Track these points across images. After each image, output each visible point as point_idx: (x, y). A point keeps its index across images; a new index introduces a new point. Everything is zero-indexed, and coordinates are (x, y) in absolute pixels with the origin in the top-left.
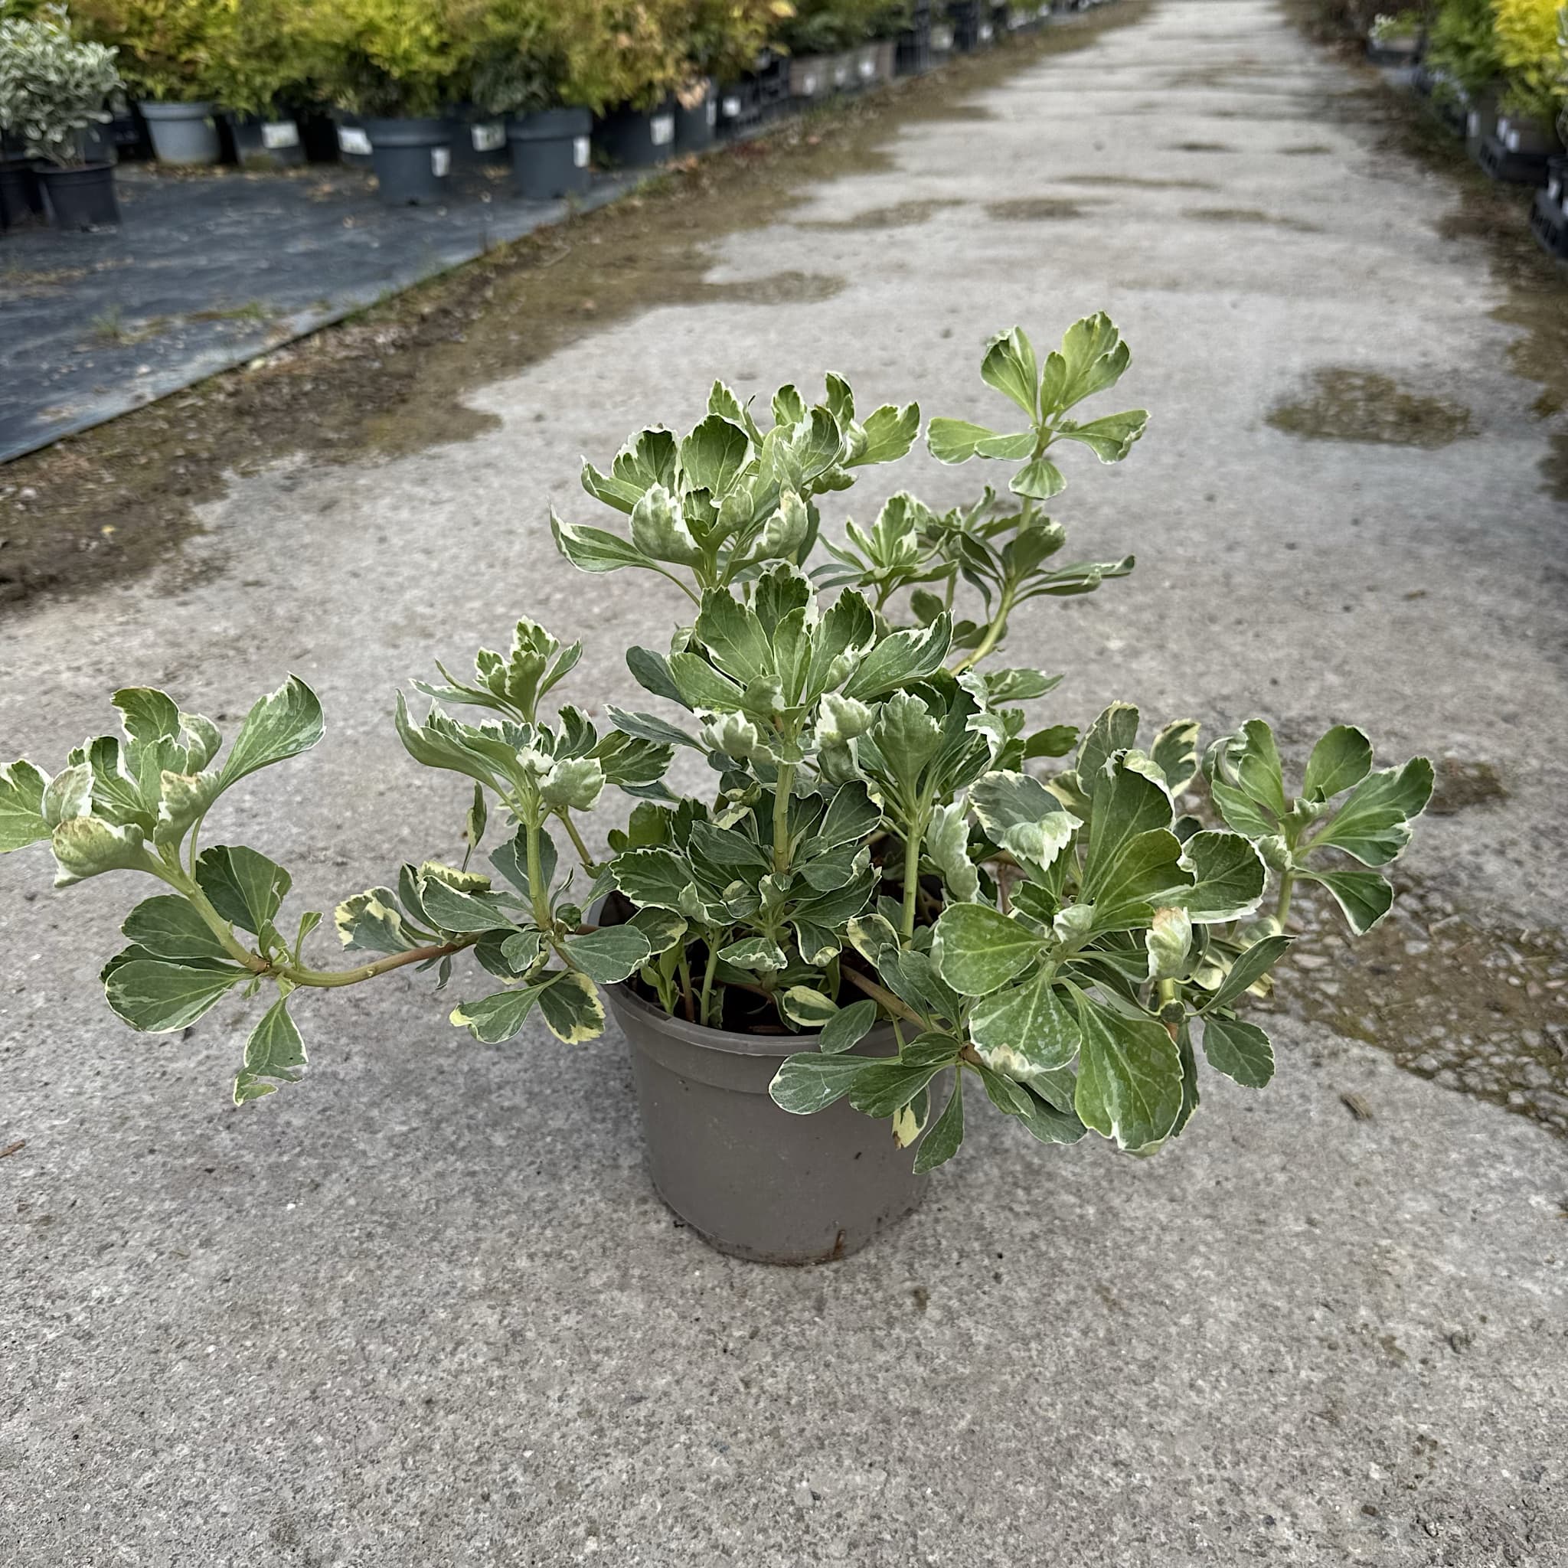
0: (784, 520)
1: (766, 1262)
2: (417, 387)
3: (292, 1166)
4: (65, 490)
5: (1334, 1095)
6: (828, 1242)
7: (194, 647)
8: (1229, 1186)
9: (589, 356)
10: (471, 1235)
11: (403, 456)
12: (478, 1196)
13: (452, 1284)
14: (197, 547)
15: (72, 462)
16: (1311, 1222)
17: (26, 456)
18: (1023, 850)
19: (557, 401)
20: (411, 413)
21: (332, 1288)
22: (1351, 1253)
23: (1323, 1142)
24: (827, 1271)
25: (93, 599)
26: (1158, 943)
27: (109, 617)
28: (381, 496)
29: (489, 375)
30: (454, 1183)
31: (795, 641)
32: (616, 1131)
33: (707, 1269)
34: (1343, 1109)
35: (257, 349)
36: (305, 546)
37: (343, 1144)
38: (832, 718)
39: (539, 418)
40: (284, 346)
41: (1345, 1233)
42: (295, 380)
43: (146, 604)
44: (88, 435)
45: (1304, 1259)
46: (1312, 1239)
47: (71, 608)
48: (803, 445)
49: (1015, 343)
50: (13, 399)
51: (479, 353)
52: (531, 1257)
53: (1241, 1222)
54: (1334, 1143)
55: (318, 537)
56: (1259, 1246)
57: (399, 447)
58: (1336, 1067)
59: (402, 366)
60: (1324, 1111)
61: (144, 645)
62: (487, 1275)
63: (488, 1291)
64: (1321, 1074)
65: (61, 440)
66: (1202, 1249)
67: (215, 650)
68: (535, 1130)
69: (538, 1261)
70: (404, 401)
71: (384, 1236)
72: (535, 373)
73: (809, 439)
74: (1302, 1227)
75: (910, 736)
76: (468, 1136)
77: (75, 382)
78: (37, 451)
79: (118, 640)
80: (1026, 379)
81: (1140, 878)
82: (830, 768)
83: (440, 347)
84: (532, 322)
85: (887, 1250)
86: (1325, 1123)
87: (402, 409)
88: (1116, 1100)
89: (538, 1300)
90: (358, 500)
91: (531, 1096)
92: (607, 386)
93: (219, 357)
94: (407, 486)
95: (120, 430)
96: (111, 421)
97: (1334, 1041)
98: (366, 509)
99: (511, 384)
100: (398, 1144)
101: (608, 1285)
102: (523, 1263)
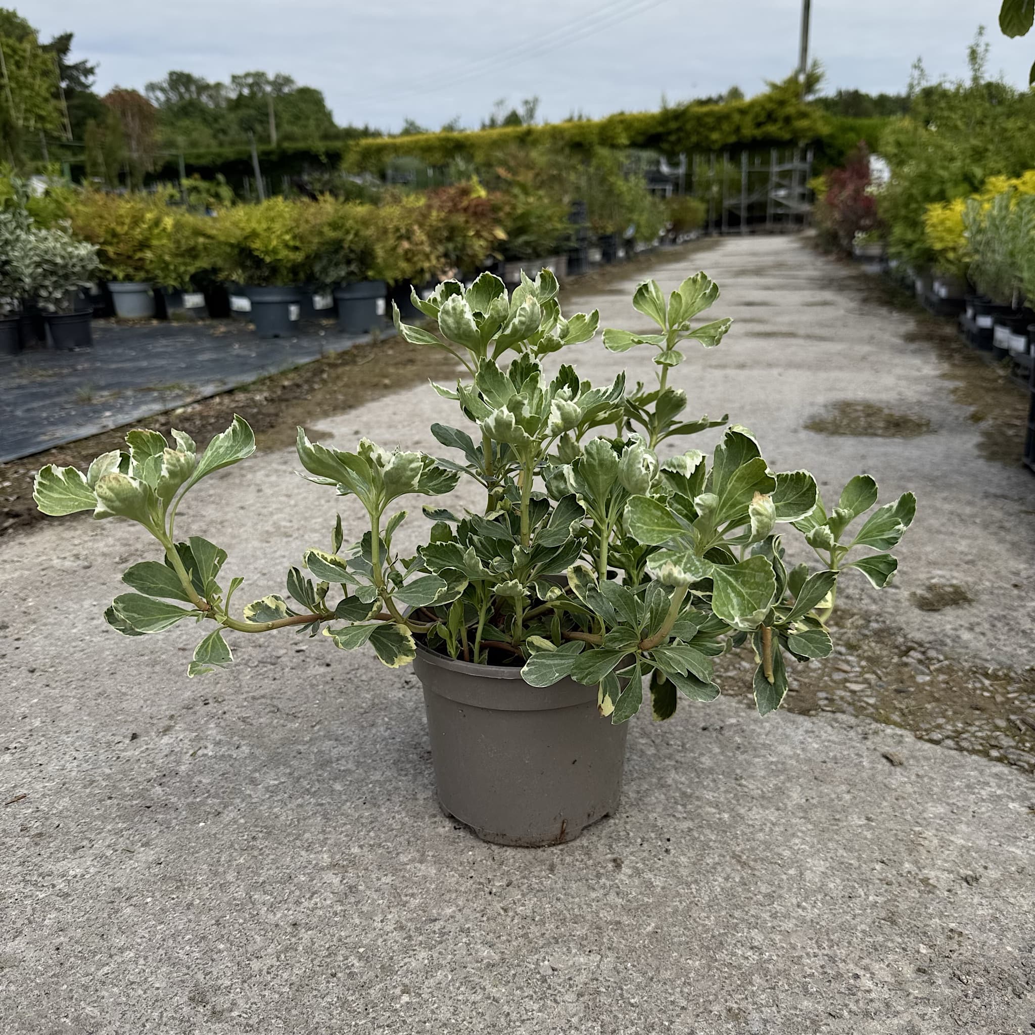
0: (528, 309)
1: (517, 845)
2: (280, 420)
3: (203, 803)
5: (878, 754)
6: (556, 829)
7: (139, 546)
8: (814, 801)
9: (387, 405)
10: (321, 837)
11: (272, 452)
12: (325, 817)
13: (310, 862)
16: (868, 819)
17: (33, 455)
18: (674, 467)
19: (367, 425)
20: (278, 433)
21: (229, 866)
22: (896, 835)
23: (873, 778)
24: (556, 850)
25: (74, 524)
26: (757, 513)
27: (85, 533)
28: (259, 470)
29: (326, 414)
30: (310, 810)
31: (533, 393)
32: (415, 779)
33: (477, 851)
34: (884, 761)
35: (180, 403)
36: (211, 496)
37: (236, 791)
38: (558, 413)
39: (357, 433)
40: (198, 402)
41: (891, 825)
42: (202, 418)
43: (108, 526)
44: (72, 445)
45: (866, 838)
46: (870, 828)
47: (61, 528)
49: (651, 288)
50: (24, 430)
51: (319, 404)
52: (361, 847)
53: (823, 820)
54: (880, 778)
55: (218, 491)
56: (836, 832)
57: (269, 448)
58: (877, 739)
59: (272, 409)
60: (873, 762)
61: (107, 545)
62: (332, 857)
63: (333, 866)
64: (869, 743)
65: (55, 448)
66: (800, 834)
67: (152, 547)
68: (362, 781)
69: (365, 849)
70: (272, 427)
71: (263, 838)
72: (354, 413)
74: (863, 822)
75: (602, 463)
76: (317, 785)
77: (63, 421)
78: (40, 453)
79: (90, 544)
80: (660, 310)
81: (744, 494)
82: (554, 489)
83: (295, 402)
84: (352, 390)
85: (595, 838)
86: (872, 768)
87: (271, 431)
88: (736, 607)
89: (366, 869)
90: (244, 472)
91: (358, 764)
92: (397, 418)
93: (157, 407)
94: (275, 466)
95: (91, 443)
96: (86, 439)
97: (874, 726)
98: (249, 476)
99: (339, 419)
100: (272, 791)
101: (412, 860)
102: (355, 850)
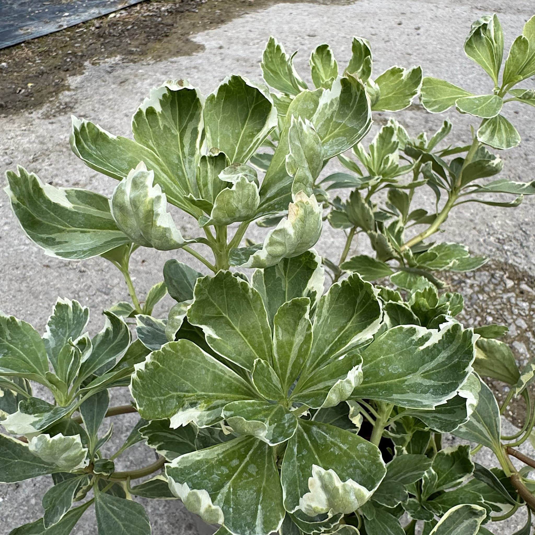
0: (291, 231)
2: (173, 30)
4: (19, 65)
7: (50, 145)
9: (247, 22)
11: (160, 61)
14: (65, 96)
15: (27, 52)
17: (8, 48)
19: (230, 41)
20: (168, 42)
25: (14, 117)
27: (19, 127)
28: (146, 79)
29: (204, 27)
31: (296, 324)
35: (114, 9)
36: (109, 100)
38: (323, 496)
39: (221, 48)
40: (124, 9)
42: (125, 24)
43: (37, 121)
44: (36, 40)
47: (5, 120)
48: (328, 112)
49: (491, 27)
50: (12, 22)
51: (202, 17)
55: (116, 96)
57: (160, 57)
59: (170, 21)
61: (29, 142)
65: (23, 42)
67: (58, 148)
70: (167, 36)
72: (224, 27)
73: (335, 107)
77: (38, 18)
78: (13, 46)
79: (19, 138)
83: (187, 13)
84: (227, 6)
87: (165, 39)
90: (136, 79)
92: (252, 35)
94: (158, 75)
95: (50, 40)
96: (46, 35)
98: (139, 84)
99: (212, 32)
